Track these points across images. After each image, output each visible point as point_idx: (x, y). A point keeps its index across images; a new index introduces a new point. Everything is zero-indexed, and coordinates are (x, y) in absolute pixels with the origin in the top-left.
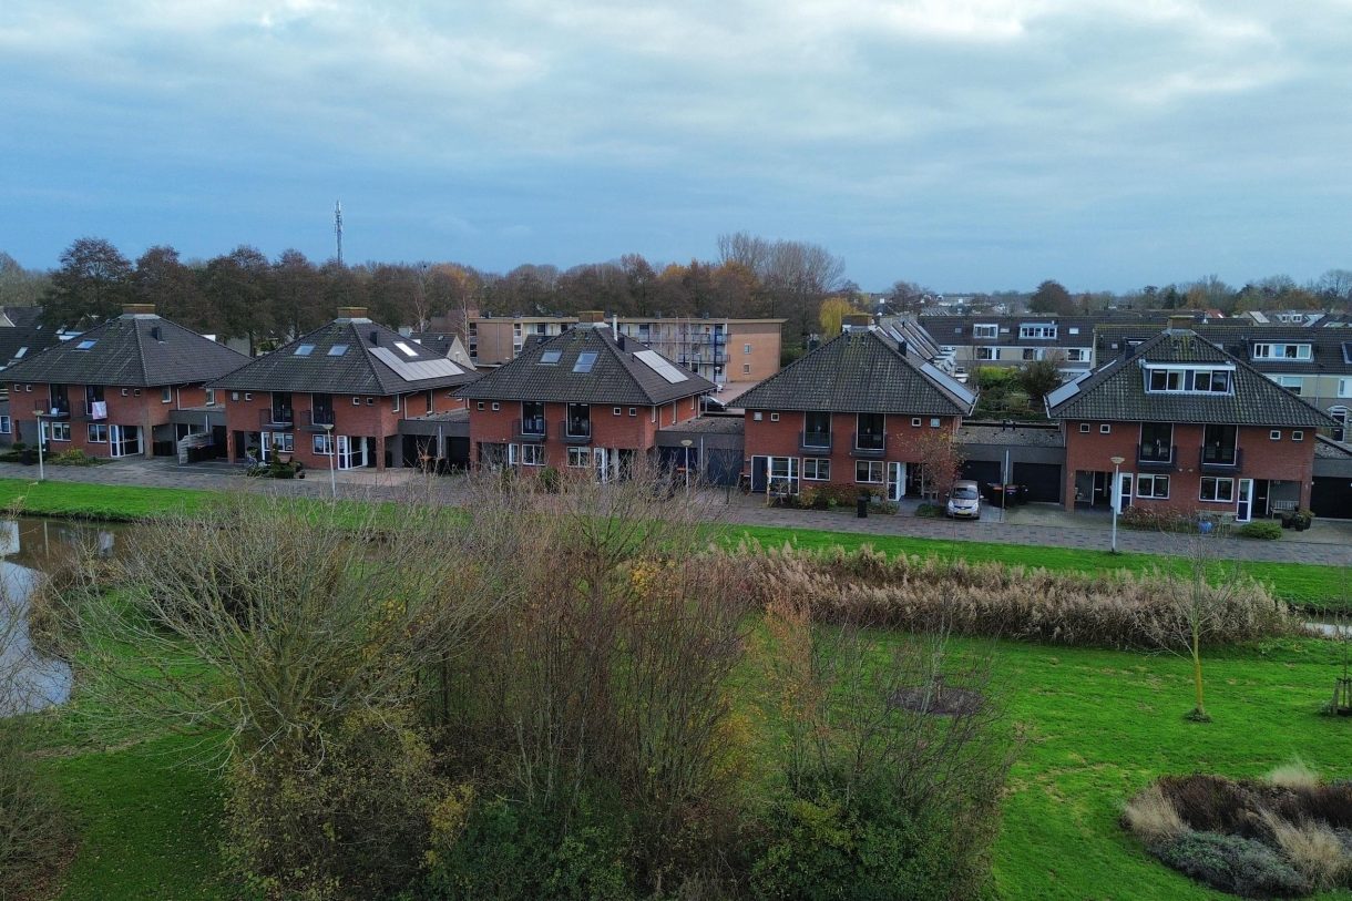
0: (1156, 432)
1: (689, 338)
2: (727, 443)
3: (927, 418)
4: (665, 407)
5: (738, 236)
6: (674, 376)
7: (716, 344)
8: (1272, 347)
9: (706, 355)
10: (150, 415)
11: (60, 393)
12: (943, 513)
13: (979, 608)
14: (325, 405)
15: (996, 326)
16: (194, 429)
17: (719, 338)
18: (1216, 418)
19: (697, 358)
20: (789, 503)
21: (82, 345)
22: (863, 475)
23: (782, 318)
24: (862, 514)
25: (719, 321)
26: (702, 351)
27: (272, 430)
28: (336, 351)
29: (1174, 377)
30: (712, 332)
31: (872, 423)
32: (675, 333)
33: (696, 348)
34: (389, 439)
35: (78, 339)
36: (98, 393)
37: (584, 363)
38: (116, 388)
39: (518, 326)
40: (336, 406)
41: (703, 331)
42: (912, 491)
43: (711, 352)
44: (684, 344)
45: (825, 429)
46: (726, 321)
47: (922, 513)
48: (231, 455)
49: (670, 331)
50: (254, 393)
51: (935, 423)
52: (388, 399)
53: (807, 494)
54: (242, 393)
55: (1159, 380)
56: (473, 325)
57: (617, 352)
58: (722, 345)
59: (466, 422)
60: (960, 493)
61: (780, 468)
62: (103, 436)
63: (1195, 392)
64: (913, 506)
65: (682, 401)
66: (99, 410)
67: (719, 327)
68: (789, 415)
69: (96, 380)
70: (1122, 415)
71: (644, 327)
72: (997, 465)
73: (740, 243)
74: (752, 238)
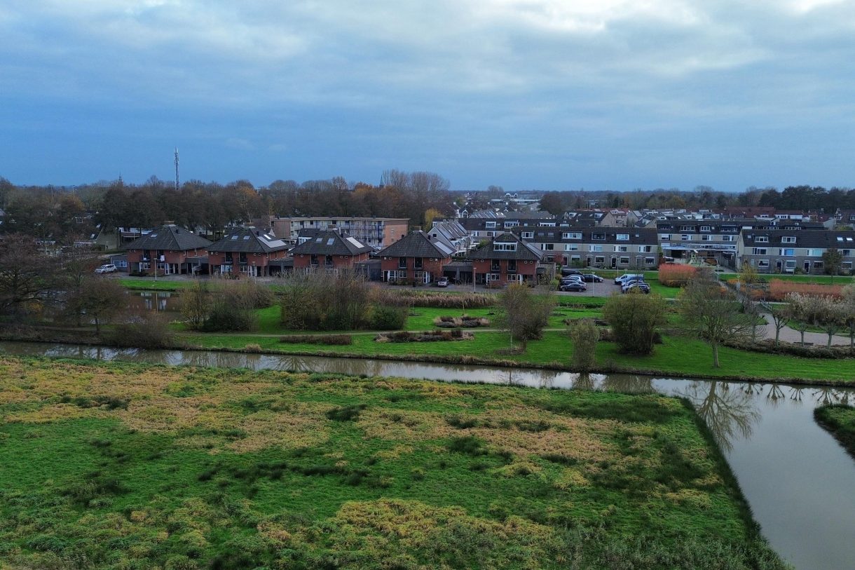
0: (496, 262)
1: (367, 227)
2: (376, 267)
3: (434, 258)
4: (357, 256)
5: (393, 171)
6: (359, 245)
7: (379, 230)
8: (568, 234)
9: (375, 234)
10: (180, 260)
11: (147, 253)
12: (437, 286)
13: (429, 300)
14: (244, 256)
15: (495, 223)
16: (195, 264)
17: (380, 228)
18: (511, 258)
19: (371, 236)
20: (395, 284)
21: (152, 236)
22: (416, 276)
23: (407, 217)
24: (414, 286)
25: (380, 219)
26: (373, 232)
27: (225, 264)
28: (246, 238)
29: (501, 246)
30: (377, 224)
31: (419, 260)
32: (361, 225)
33: (370, 231)
34: (265, 267)
35: (150, 234)
36: (162, 252)
37: (331, 242)
38: (169, 251)
39: (292, 222)
40: (247, 256)
41: (373, 224)
42: (432, 281)
43: (377, 233)
44: (365, 230)
45: (405, 262)
46: (383, 219)
47: (432, 286)
48: (210, 273)
49: (359, 223)
50: (219, 252)
51: (436, 260)
52: (265, 254)
53: (399, 282)
54: (214, 252)
55: (497, 247)
56: (273, 222)
57: (341, 238)
58: (382, 230)
59: (292, 261)
60: (442, 280)
61: (392, 274)
62: (163, 267)
63: (506, 250)
64: (430, 284)
65: (363, 254)
66: (163, 258)
67: (380, 222)
68: (394, 258)
69: (162, 248)
70: (486, 257)
71: (347, 222)
72: (455, 272)
73: (394, 174)
74: (400, 171)
